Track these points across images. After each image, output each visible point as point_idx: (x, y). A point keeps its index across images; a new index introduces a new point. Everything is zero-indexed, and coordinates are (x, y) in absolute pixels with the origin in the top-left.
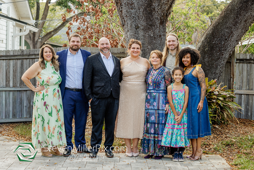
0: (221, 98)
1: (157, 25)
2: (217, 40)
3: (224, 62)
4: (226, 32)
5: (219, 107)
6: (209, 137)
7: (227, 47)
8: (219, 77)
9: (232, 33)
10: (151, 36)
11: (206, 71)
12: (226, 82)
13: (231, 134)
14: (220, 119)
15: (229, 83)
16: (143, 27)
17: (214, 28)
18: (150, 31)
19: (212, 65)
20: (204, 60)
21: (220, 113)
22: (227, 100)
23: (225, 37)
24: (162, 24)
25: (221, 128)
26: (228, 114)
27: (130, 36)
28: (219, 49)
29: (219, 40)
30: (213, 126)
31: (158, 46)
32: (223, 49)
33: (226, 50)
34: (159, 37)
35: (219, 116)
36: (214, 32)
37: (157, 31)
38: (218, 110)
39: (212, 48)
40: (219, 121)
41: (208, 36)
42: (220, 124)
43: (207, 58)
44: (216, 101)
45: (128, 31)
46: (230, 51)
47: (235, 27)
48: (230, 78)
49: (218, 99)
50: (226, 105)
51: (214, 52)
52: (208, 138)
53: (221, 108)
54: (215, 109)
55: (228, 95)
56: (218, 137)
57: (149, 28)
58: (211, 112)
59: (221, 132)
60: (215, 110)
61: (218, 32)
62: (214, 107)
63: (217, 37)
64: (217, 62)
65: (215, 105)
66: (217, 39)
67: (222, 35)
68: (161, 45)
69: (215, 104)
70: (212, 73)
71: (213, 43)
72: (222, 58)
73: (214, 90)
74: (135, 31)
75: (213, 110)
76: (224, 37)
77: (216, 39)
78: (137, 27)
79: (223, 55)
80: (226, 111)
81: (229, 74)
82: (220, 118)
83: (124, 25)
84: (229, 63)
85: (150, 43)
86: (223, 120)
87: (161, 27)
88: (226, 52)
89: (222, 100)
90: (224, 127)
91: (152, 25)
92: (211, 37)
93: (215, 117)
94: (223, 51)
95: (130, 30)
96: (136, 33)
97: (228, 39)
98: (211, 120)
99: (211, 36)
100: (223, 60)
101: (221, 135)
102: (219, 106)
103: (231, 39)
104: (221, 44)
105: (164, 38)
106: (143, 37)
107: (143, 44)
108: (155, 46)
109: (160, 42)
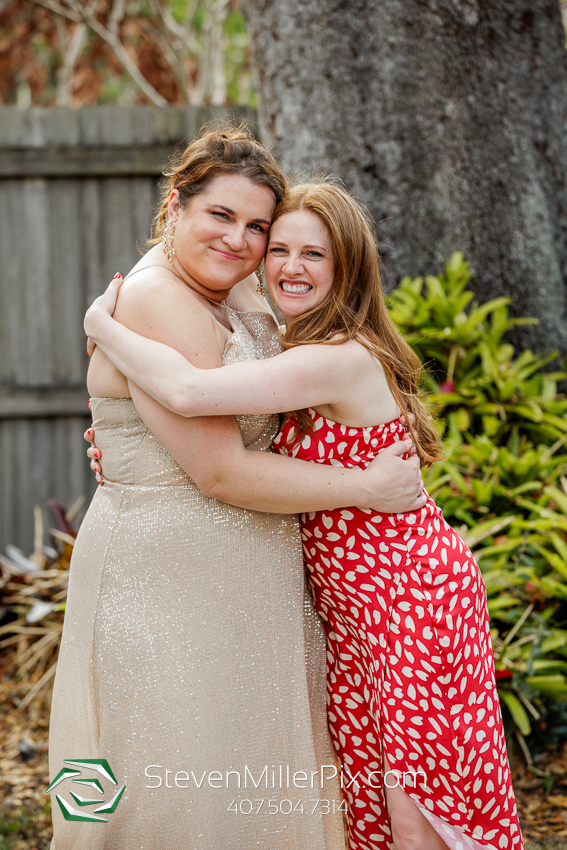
10: (460, 26)
27: (299, 25)
31: (514, 101)
34: (523, 28)
68: (538, 89)
85: (456, 81)
105: (553, 31)
106: (401, 30)
107: (405, 87)
108: (494, 102)
109: (525, 66)
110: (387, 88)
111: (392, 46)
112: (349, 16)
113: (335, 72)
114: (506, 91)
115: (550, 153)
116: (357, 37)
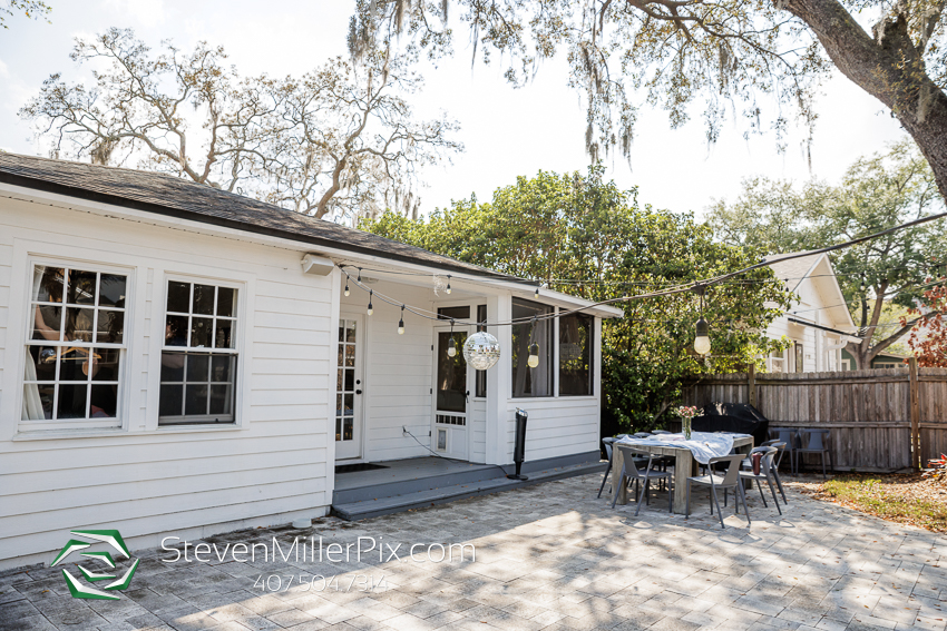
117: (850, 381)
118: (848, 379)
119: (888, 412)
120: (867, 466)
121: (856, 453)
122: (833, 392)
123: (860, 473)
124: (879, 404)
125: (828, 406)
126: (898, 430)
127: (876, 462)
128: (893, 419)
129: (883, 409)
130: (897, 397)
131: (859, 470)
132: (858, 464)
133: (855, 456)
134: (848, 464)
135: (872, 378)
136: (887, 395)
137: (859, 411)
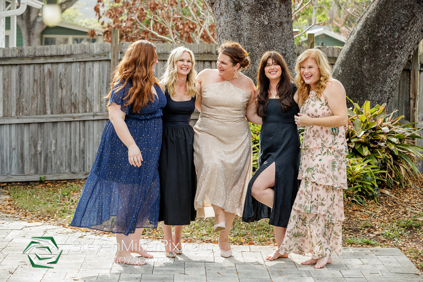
0: (394, 140)
1: (275, 4)
2: (385, 30)
3: (397, 71)
4: (403, 14)
5: (391, 156)
6: (374, 212)
7: (405, 43)
8: (389, 98)
9: (414, 16)
10: (263, 25)
11: (366, 87)
12: (402, 106)
13: (414, 206)
14: (394, 178)
15: (406, 108)
16: (249, 7)
17: (381, 7)
18: (263, 14)
19: (376, 76)
20: (360, 67)
21: (393, 166)
22: (405, 143)
23: (401, 23)
24: (285, 2)
25: (395, 195)
26: (407, 168)
27: (225, 24)
28: (389, 47)
29: (389, 30)
30: (381, 190)
31: (277, 43)
32: (397, 46)
33: (402, 48)
34: (280, 26)
35: (391, 173)
36: (380, 15)
37: (275, 15)
38: (389, 161)
39: (376, 45)
40: (391, 182)
41: (369, 23)
42: (392, 186)
43: (366, 63)
44: (385, 145)
45: (221, 14)
46: (409, 50)
47: (420, 4)
48: (408, 100)
49: (388, 141)
50: (404, 153)
51: (381, 52)
52: (371, 214)
53: (395, 158)
54: (384, 159)
55: (409, 134)
56: (389, 213)
57: (260, 9)
58: (376, 164)
59: (395, 203)
60: (383, 162)
61: (387, 16)
62: (381, 156)
63: (385, 25)
64: (385, 71)
65: (383, 153)
66: (386, 28)
67: (396, 20)
68: (284, 41)
69: (384, 151)
70: (375, 91)
71: (378, 35)
72: (394, 63)
73: (381, 123)
74: (233, 14)
75: (380, 161)
76: (398, 24)
77: (383, 28)
78: (238, 8)
79: (396, 57)
80: (404, 162)
81: (406, 92)
82: (394, 176)
83: (214, 3)
84: (407, 71)
85: (262, 38)
86: (399, 180)
87: (282, 7)
88: (402, 53)
89: (397, 143)
90: (401, 192)
91: (266, 4)
92: (375, 25)
93: (384, 174)
94: (396, 51)
95: (225, 13)
96: (235, 19)
97: (406, 28)
98: (376, 180)
99: (374, 22)
100: (397, 68)
101: (396, 208)
102: (390, 154)
103: (411, 28)
104: (394, 38)
105: (289, 27)
106: (249, 25)
107: (249, 39)
108: (272, 43)
109: (280, 35)
110: (245, 39)
111: (247, 29)
112: (237, 21)
113: (233, 35)
114: (274, 41)
115: (286, 56)
116: (238, 27)
117: (42, 61)
118: (40, 57)
119: (86, 100)
120: (59, 172)
121: (47, 156)
122: (20, 75)
123: (51, 182)
124: (76, 90)
125: (14, 94)
126: (96, 124)
127: (70, 166)
128: (91, 109)
129: (80, 98)
130: (96, 80)
131: (49, 177)
132: (49, 171)
133: (46, 161)
134: (36, 172)
135: (69, 56)
136: (84, 79)
137: (51, 100)
